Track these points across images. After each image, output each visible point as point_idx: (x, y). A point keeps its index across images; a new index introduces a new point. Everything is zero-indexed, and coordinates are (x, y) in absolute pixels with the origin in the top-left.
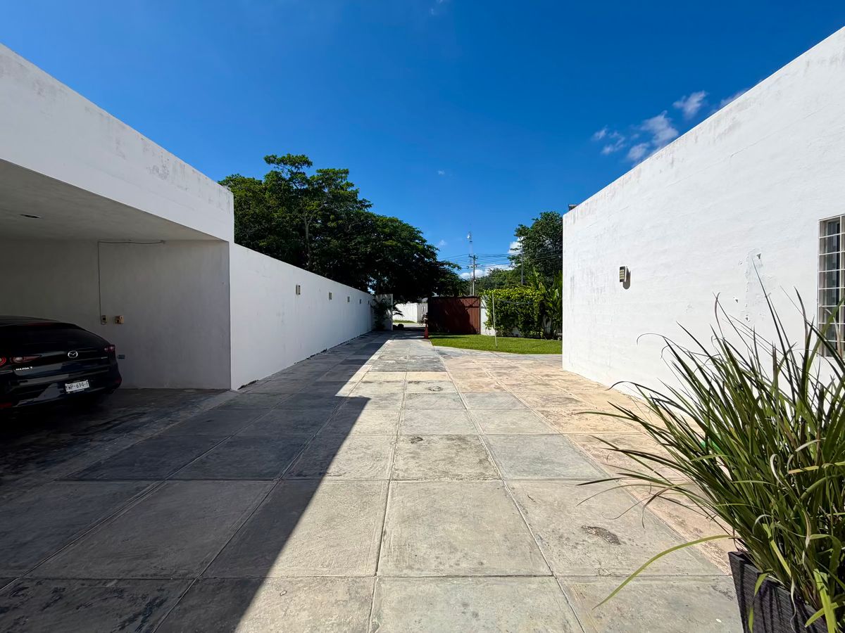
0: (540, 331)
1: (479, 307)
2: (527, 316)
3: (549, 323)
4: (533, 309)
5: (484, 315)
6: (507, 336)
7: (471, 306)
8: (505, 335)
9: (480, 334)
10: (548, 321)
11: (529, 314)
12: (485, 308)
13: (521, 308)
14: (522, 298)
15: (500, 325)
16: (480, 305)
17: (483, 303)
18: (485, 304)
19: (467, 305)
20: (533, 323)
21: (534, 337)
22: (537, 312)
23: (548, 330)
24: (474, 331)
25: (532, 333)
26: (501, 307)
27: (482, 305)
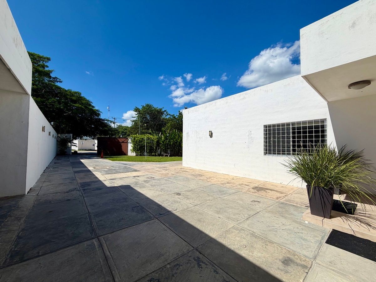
0: (156, 153)
1: (127, 142)
2: (151, 147)
3: (159, 150)
4: (153, 144)
5: (130, 146)
6: (141, 156)
7: (123, 142)
8: (140, 155)
9: (127, 155)
10: (159, 149)
11: (152, 146)
12: (131, 143)
13: (148, 143)
14: (149, 139)
15: (138, 151)
16: (128, 142)
17: (130, 141)
18: (131, 142)
19: (121, 141)
20: (153, 150)
21: (153, 156)
22: (155, 145)
23: (159, 153)
24: (125, 154)
25: (153, 154)
26: (139, 143)
27: (129, 142)
